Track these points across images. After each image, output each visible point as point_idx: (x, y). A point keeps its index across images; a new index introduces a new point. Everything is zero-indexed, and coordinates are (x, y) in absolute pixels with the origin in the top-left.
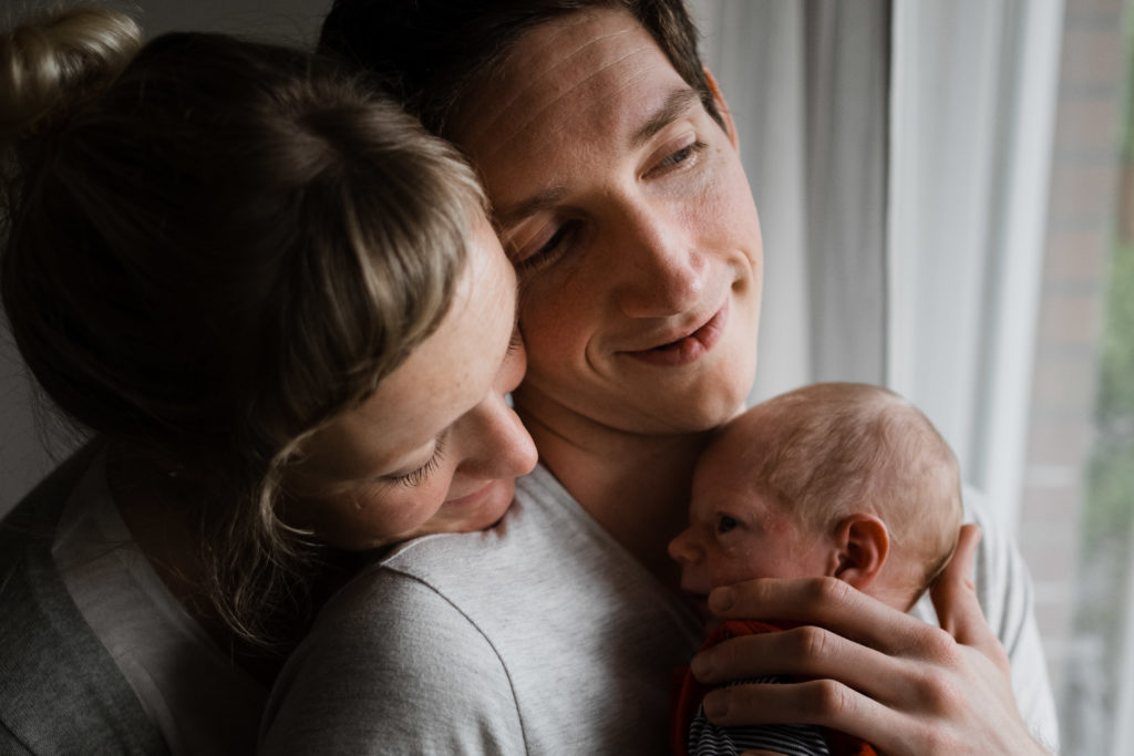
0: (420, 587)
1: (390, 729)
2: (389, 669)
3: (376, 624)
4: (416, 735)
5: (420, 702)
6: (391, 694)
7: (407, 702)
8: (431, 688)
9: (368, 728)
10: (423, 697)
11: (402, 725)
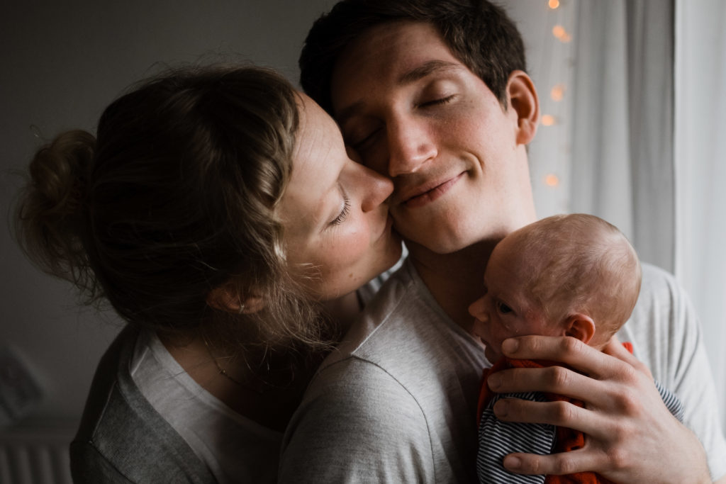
0: (377, 369)
1: (364, 449)
2: (363, 417)
3: (354, 391)
4: (378, 452)
5: (380, 435)
6: (364, 430)
7: (373, 435)
8: (386, 427)
9: (352, 448)
10: (381, 432)
11: (370, 447)
